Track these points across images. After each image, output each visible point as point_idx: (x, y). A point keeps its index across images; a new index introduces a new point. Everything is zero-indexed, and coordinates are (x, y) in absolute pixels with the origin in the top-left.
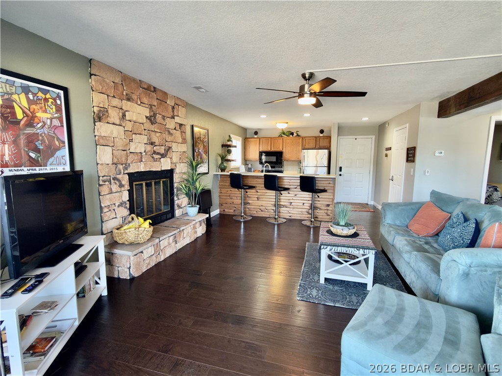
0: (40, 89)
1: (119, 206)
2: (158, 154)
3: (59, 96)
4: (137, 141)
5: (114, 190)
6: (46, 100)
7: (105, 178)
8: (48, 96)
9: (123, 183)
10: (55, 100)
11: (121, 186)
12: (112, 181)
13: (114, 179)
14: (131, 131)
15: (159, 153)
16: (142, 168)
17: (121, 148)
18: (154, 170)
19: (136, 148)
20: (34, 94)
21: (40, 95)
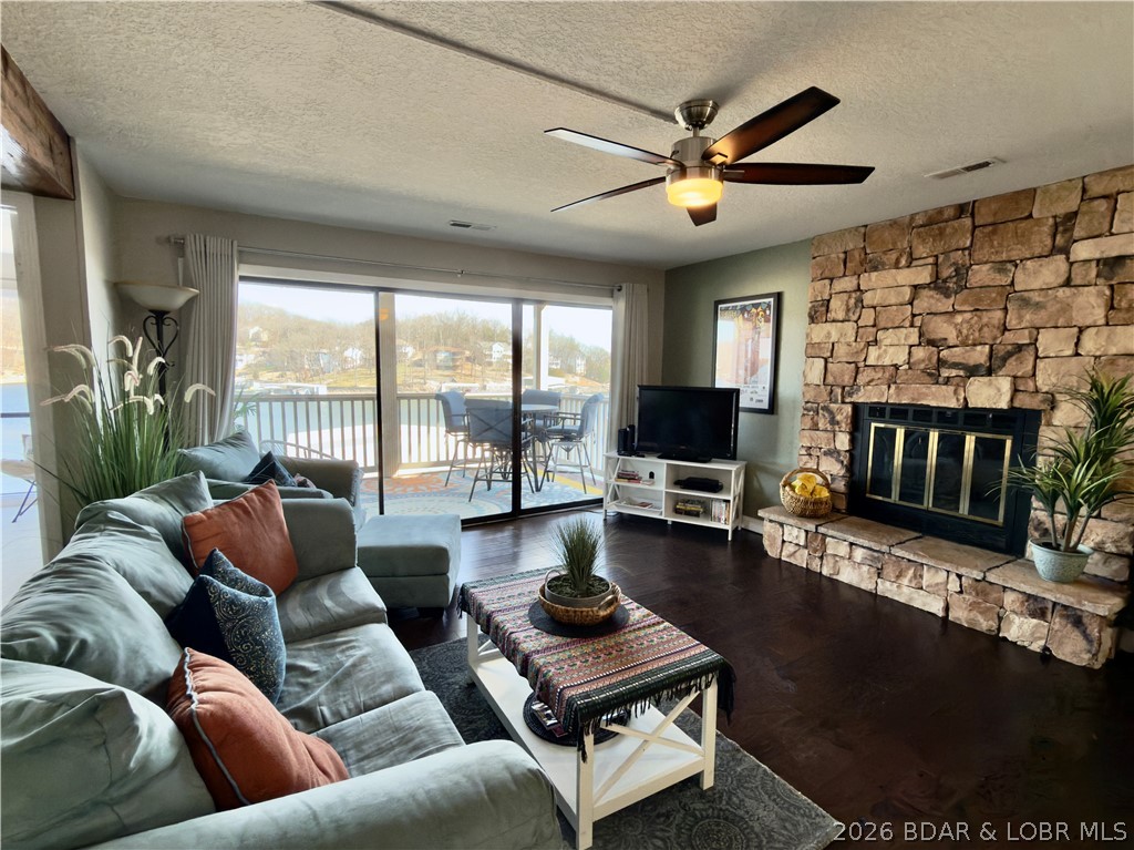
0: (754, 305)
1: (825, 454)
2: (955, 365)
3: (769, 306)
4: (888, 342)
5: (821, 426)
6: (758, 314)
7: (809, 405)
8: (760, 309)
9: (838, 418)
10: (765, 311)
11: (833, 422)
12: (821, 412)
13: (826, 409)
14: (874, 326)
15: (960, 364)
16: (891, 396)
17: (845, 360)
18: (933, 404)
19: (879, 357)
20: (749, 312)
21: (754, 310)
